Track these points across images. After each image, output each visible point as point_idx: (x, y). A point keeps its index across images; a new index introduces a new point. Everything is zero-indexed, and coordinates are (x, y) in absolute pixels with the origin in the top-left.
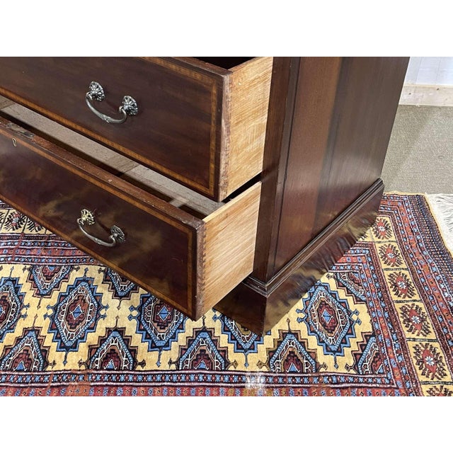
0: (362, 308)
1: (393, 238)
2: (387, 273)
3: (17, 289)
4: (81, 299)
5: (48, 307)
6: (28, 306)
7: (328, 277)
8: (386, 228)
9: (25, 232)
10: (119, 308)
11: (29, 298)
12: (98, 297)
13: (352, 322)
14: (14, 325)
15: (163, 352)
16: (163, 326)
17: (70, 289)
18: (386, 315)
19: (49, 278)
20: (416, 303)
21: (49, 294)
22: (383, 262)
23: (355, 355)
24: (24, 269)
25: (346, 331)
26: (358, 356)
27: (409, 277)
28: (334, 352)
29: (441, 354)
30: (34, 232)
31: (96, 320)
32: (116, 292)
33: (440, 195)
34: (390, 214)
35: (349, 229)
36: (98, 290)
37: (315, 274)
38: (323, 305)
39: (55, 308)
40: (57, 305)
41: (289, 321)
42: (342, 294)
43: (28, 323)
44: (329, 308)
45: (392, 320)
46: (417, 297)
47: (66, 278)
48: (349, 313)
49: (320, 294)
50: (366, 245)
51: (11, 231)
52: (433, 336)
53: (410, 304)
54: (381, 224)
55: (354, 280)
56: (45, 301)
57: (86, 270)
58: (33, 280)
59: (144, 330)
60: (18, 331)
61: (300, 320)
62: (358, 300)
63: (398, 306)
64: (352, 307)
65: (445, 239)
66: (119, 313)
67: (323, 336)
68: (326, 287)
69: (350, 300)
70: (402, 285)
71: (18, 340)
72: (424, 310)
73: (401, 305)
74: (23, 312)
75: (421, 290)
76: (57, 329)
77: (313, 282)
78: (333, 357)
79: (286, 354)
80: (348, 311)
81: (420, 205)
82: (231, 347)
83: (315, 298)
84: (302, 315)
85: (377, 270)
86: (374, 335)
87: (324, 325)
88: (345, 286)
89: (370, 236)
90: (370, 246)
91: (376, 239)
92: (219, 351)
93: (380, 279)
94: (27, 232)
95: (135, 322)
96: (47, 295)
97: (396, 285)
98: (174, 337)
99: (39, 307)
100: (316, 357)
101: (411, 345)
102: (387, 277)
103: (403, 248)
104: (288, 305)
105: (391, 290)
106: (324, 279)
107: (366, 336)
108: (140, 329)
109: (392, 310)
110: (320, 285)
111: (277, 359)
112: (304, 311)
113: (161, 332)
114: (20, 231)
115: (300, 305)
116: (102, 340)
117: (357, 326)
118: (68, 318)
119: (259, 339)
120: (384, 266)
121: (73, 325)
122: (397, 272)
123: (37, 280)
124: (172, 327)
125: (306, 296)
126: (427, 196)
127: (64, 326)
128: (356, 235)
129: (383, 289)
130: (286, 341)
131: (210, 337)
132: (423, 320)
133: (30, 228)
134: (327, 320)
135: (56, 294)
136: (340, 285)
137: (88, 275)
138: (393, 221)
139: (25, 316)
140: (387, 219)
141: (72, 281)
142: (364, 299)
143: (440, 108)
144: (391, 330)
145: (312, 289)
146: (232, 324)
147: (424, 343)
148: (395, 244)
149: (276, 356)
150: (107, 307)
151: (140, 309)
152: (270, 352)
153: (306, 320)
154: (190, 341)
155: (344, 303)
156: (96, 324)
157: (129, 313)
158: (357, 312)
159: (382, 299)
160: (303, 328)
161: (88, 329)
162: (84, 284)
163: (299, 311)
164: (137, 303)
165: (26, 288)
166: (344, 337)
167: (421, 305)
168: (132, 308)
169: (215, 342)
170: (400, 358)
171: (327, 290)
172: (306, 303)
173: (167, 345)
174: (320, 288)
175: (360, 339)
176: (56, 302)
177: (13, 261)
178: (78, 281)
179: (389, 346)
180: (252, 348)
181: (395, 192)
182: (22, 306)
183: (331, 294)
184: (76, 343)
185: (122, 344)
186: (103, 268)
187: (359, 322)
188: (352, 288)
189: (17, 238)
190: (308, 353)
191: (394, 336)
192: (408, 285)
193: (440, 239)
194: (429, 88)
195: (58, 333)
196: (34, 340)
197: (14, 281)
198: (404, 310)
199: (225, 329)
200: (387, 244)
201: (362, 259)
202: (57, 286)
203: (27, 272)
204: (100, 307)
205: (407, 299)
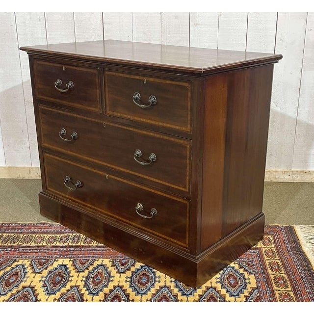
0: (252, 277)
1: (273, 246)
2: (267, 262)
3: (66, 270)
4: (100, 274)
5: (83, 277)
6: (73, 276)
7: (235, 263)
8: (269, 241)
9: (69, 244)
10: (120, 277)
11: (73, 273)
12: (109, 273)
13: (246, 283)
14: (66, 284)
15: (143, 296)
16: (143, 285)
17: (94, 269)
18: (265, 280)
19: (83, 264)
20: (282, 275)
21: (83, 271)
22: (265, 257)
23: (246, 297)
24: (70, 261)
25: (242, 287)
26: (248, 298)
27: (280, 263)
28: (235, 296)
29: (293, 297)
30: (74, 244)
31: (108, 282)
32: (119, 270)
33: (303, 225)
34: (272, 234)
35: (248, 241)
36: (109, 270)
37: (227, 262)
38: (230, 276)
39: (87, 277)
40: (88, 276)
41: (211, 283)
42: (241, 271)
43: (73, 284)
44: (234, 277)
45: (268, 282)
46: (283, 272)
47: (92, 264)
48: (245, 279)
49: (229, 271)
50: (257, 249)
51: (62, 244)
52: (290, 289)
53: (279, 275)
54: (266, 239)
55: (249, 265)
56: (81, 274)
57: (103, 261)
58: (75, 265)
59: (133, 287)
60: (68, 287)
61: (217, 282)
62: (250, 274)
63: (272, 276)
64: (247, 276)
65: (303, 246)
66: (120, 279)
67: (229, 289)
68: (233, 268)
69: (246, 274)
70: (275, 267)
71: (68, 291)
72: (286, 278)
73: (274, 276)
74: (70, 279)
75: (285, 269)
76: (88, 286)
77: (226, 266)
78: (234, 298)
79: (209, 296)
80: (244, 278)
81: (291, 231)
82: (179, 294)
83: (226, 273)
84: (219, 280)
85: (262, 260)
86: (257, 289)
87: (231, 284)
88: (243, 268)
89: (260, 244)
90: (260, 249)
91: (263, 246)
92: (173, 296)
93: (263, 264)
94: (70, 244)
95: (129, 283)
96: (82, 271)
97: (272, 267)
98: (149, 290)
99: (78, 277)
100: (225, 297)
101: (277, 293)
102: (267, 263)
103: (278, 251)
104: (211, 276)
105: (269, 269)
106: (232, 264)
107: (253, 289)
108: (131, 286)
109: (268, 278)
110: (230, 267)
111: (204, 298)
112: (220, 278)
113: (143, 288)
114: (67, 244)
115: (218, 275)
116: (111, 291)
117: (248, 285)
118: (93, 281)
119: (195, 291)
120: (266, 258)
121: (96, 284)
122: (273, 261)
123: (77, 265)
124: (148, 285)
125: (222, 272)
126: (295, 226)
127: (91, 285)
128: (252, 244)
129: (265, 268)
130: (209, 291)
131: (169, 290)
132: (285, 282)
133: (72, 243)
134: (232, 283)
135: (87, 271)
136: (240, 267)
137: (104, 263)
138: (274, 238)
139: (71, 281)
140: (270, 237)
141: (95, 266)
142: (253, 273)
143: (309, 183)
144: (267, 286)
145: (226, 269)
146: (181, 284)
147: (284, 292)
148: (273, 249)
149: (203, 297)
150: (114, 277)
151: (131, 278)
152: (200, 296)
153: (221, 282)
154: (158, 291)
155: (242, 275)
156: (108, 284)
157: (125, 279)
158: (249, 279)
159: (264, 273)
160: (219, 286)
161: (104, 286)
162: (101, 267)
163: (217, 278)
164: (130, 275)
165: (71, 269)
166: (241, 290)
167: (285, 275)
168: (127, 278)
169: (171, 292)
170: (271, 298)
171: (234, 269)
172: (221, 275)
173: (145, 293)
174: (229, 268)
175: (249, 290)
176: (87, 275)
177: (64, 257)
178: (98, 266)
179: (265, 293)
180: (191, 294)
181: (276, 224)
182: (69, 276)
183: (235, 271)
184: (98, 292)
185: (122, 293)
186: (111, 260)
187: (249, 283)
188: (247, 268)
189: (65, 247)
190: (221, 296)
191: (268, 289)
192: (278, 267)
193: (300, 246)
194: (300, 172)
195: (89, 287)
196: (76, 291)
197: (65, 266)
198: (275, 278)
199: (177, 286)
200: (269, 248)
201: (254, 256)
202: (88, 268)
203: (71, 262)
204: (110, 276)
205: (277, 273)
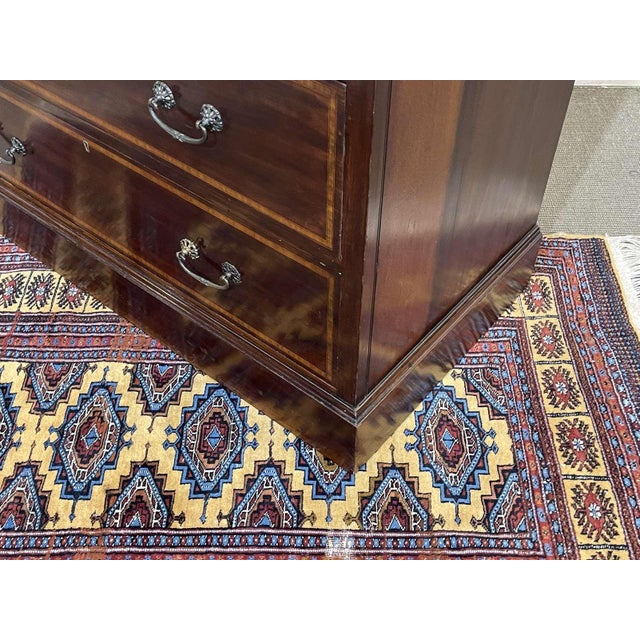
0: (501, 426)
1: (553, 311)
2: (540, 369)
3: (8, 402)
4: (97, 416)
5: (51, 430)
6: (23, 428)
7: (454, 376)
8: (544, 295)
9: (22, 310)
10: (150, 430)
11: (25, 415)
12: (121, 413)
13: (484, 450)
14: (3, 458)
15: (210, 500)
16: (212, 458)
17: (83, 399)
18: (536, 437)
19: (53, 382)
20: (581, 418)
21: (53, 409)
22: (535, 351)
23: (487, 502)
24: (19, 370)
25: (475, 463)
26: (491, 505)
27: (573, 375)
28: (456, 498)
29: (613, 501)
30: (35, 310)
31: (118, 449)
32: (148, 405)
33: (628, 238)
34: (551, 271)
35: (490, 298)
36: (122, 402)
37: (435, 371)
38: (444, 421)
39: (61, 431)
40: (64, 426)
41: (392, 448)
42: (473, 404)
43: (23, 455)
44: (454, 429)
45: (544, 446)
46: (582, 408)
47: (77, 383)
48: (482, 434)
49: (440, 403)
50: (513, 323)
51: (3, 308)
52: (601, 471)
53: (571, 418)
54: (535, 289)
55: (491, 381)
56: (47, 420)
57: (106, 370)
58: (31, 386)
59: (186, 464)
60: (8, 468)
61: (409, 447)
62: (495, 414)
63: (553, 423)
64: (487, 424)
66: (151, 437)
67: (441, 471)
68: (450, 392)
69: (484, 413)
70: (561, 388)
71: (8, 481)
72: (591, 429)
73: (558, 420)
74: (16, 438)
75: (588, 396)
76: (62, 464)
77: (432, 385)
78: (453, 506)
79: (386, 502)
80: (479, 431)
81: (596, 253)
82: (308, 491)
83: (432, 411)
84: (413, 439)
85: (526, 365)
86: (515, 470)
87: (444, 455)
88: (477, 391)
89: (520, 308)
90: (518, 324)
91: (528, 313)
92: (290, 498)
93: (529, 379)
94: (25, 309)
95: (172, 451)
96: (49, 410)
97: (552, 389)
98: (227, 476)
99: (38, 429)
100: (429, 506)
101: (568, 485)
102: (540, 376)
105: (545, 395)
106: (447, 380)
107: (504, 471)
108: (179, 464)
109: (544, 429)
110: (441, 390)
111: (373, 509)
112: (416, 432)
113: (209, 468)
114: (14, 308)
115: (410, 422)
116: (125, 482)
117: (491, 455)
118: (79, 446)
119: (349, 478)
120: (537, 357)
121: (85, 458)
122: (556, 367)
123: (36, 386)
124: (225, 460)
125: (420, 407)
126: (608, 240)
127: (72, 460)
129: (533, 394)
130: (387, 482)
131: (279, 475)
132: (588, 445)
133: (29, 303)
134: (448, 446)
135: (62, 408)
136: (471, 389)
137: (109, 378)
138: (555, 282)
139: (18, 444)
140: (546, 280)
141: (85, 388)
142: (504, 411)
144: (541, 461)
145: (431, 395)
146: (313, 454)
147: (588, 483)
148: (554, 321)
149: (371, 505)
150: (133, 429)
151: (180, 431)
152: (363, 498)
153: (418, 447)
154: (250, 482)
155: (474, 418)
156: (117, 456)
157: (164, 437)
158: (492, 433)
159: (531, 411)
160: (412, 459)
161: (106, 463)
162: (102, 391)
163: (408, 433)
164: (176, 423)
165: (20, 399)
166: (472, 474)
167: (588, 421)
168: (169, 430)
169: (285, 482)
170: (551, 507)
171: (451, 396)
172: (419, 418)
173: (217, 489)
174: (441, 394)
175: (494, 476)
176: (62, 421)
177: (4, 357)
178: (94, 388)
179: (536, 487)
180: (338, 492)
181: (561, 234)
182: (15, 429)
183: (456, 403)
184: (88, 487)
185: (153, 487)
186: (130, 366)
187: (494, 448)
188: (487, 394)
189: (10, 319)
190: (419, 500)
191: (545, 472)
192: (570, 388)
193: (624, 310)
195: (64, 470)
196: (29, 482)
197: (5, 388)
198: (562, 429)
199: (301, 463)
200: (544, 321)
201: (505, 346)
202: (65, 396)
203: (23, 375)
204: (123, 428)
205: (568, 410)
